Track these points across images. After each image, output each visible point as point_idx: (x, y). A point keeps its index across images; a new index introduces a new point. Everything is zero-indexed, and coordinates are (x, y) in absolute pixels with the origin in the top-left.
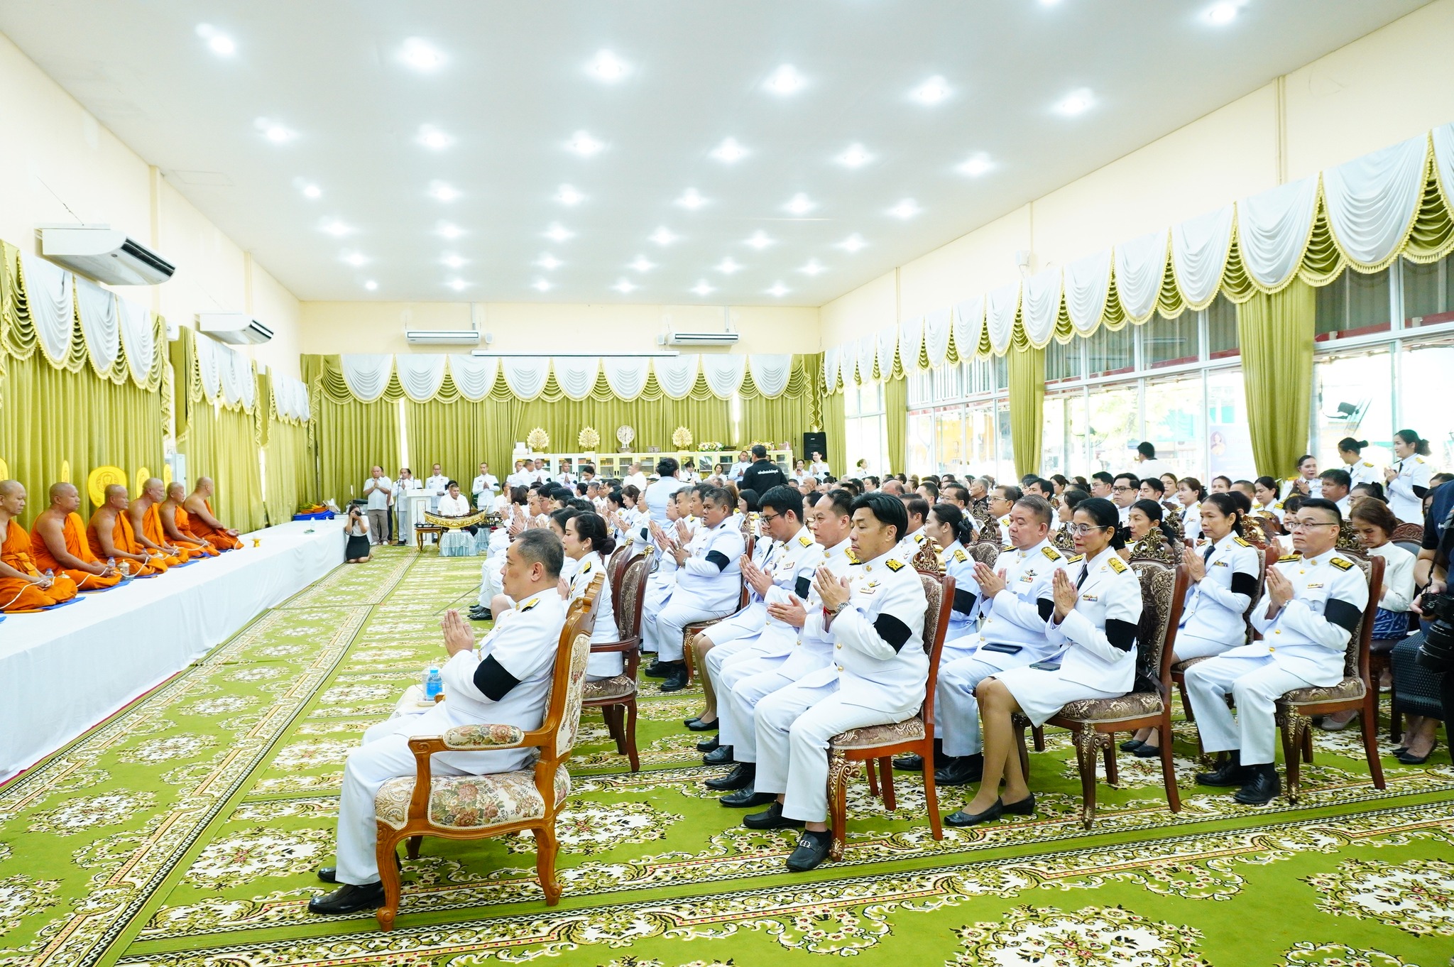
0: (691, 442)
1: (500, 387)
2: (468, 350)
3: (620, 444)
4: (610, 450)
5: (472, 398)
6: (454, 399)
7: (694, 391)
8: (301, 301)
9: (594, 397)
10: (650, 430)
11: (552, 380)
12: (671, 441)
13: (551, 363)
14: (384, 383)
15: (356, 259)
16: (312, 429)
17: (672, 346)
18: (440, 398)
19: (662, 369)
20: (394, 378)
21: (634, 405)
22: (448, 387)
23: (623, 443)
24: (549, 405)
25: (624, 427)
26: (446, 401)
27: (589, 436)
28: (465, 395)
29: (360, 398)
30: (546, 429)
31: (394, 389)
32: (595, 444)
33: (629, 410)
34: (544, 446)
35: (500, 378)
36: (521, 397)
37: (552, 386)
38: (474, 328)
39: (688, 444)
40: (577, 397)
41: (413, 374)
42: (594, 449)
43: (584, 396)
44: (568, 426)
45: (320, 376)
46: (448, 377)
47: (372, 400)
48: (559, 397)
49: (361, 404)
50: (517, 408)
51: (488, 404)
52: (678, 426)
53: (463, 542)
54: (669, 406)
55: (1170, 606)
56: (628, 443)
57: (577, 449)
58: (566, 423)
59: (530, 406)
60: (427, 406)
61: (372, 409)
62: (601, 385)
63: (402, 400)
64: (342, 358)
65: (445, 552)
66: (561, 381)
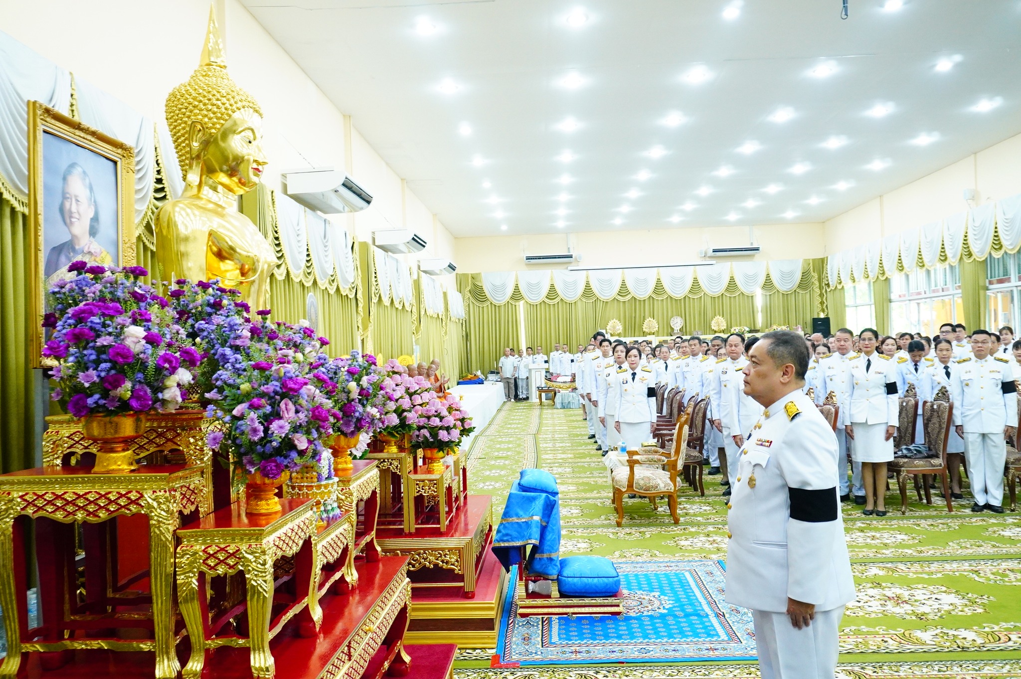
0: (725, 327)
1: (588, 291)
2: (565, 266)
3: (672, 329)
4: (665, 334)
5: (568, 300)
6: (556, 301)
7: (727, 290)
8: (456, 238)
9: (654, 296)
10: (694, 318)
11: (624, 284)
12: (710, 326)
13: (623, 273)
14: (510, 291)
15: (499, 214)
16: (464, 323)
17: (709, 257)
18: (547, 301)
19: (703, 274)
20: (517, 288)
21: (683, 301)
22: (552, 292)
23: (675, 328)
24: (621, 304)
25: (675, 317)
26: (551, 302)
27: (651, 324)
28: (564, 298)
29: (494, 302)
30: (619, 320)
31: (517, 295)
32: (655, 330)
33: (679, 305)
34: (619, 332)
35: (588, 285)
36: (602, 298)
37: (624, 290)
38: (569, 252)
39: (723, 328)
40: (641, 297)
41: (529, 285)
42: (654, 334)
43: (646, 296)
44: (635, 317)
45: (469, 288)
46: (552, 285)
47: (502, 303)
48: (629, 297)
49: (495, 306)
50: (600, 305)
51: (579, 304)
52: (715, 315)
53: (570, 399)
54: (709, 302)
55: (946, 420)
56: (679, 329)
57: (642, 334)
58: (633, 315)
59: (609, 304)
60: (538, 306)
61: (502, 308)
62: (659, 288)
63: (522, 303)
64: (483, 275)
65: (558, 405)
66: (630, 286)
